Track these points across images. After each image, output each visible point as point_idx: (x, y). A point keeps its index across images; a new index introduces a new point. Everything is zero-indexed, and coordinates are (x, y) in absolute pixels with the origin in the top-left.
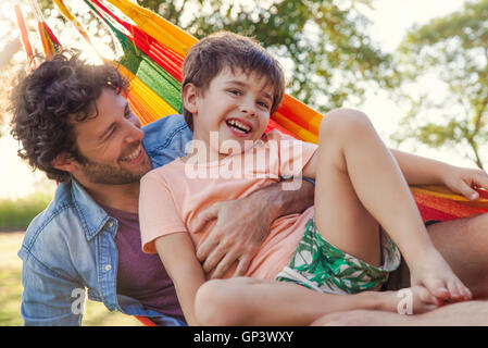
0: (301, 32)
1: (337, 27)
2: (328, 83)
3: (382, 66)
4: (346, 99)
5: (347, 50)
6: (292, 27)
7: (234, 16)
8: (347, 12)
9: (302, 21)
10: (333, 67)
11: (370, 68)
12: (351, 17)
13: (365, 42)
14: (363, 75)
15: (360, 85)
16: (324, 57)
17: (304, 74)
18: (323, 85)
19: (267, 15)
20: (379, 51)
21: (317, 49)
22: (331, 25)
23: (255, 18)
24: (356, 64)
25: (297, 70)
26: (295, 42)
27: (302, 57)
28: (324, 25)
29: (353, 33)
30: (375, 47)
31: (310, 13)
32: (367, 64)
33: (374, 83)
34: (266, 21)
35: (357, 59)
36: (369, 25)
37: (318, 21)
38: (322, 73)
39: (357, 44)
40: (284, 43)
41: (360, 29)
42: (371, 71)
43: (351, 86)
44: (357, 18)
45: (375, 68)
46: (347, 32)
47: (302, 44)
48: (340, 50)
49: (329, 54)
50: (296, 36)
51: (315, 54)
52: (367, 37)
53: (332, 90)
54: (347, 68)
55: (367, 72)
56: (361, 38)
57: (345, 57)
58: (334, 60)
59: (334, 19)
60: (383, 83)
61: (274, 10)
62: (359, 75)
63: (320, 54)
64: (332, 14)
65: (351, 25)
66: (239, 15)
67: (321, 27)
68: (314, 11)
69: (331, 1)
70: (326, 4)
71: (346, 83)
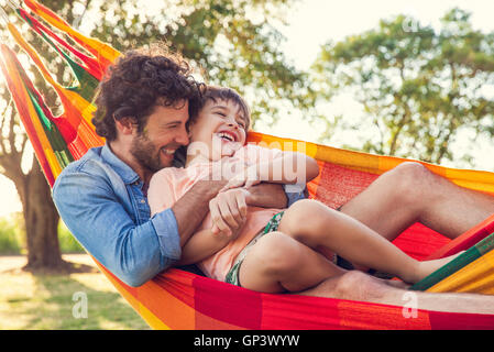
0: (212, 46)
1: (249, 42)
3: (296, 84)
4: (258, 118)
5: (260, 66)
6: (202, 41)
8: (260, 27)
9: (212, 34)
10: (245, 84)
11: (284, 86)
12: (263, 32)
13: (279, 58)
14: (277, 93)
15: (272, 103)
16: (236, 73)
19: (175, 27)
20: (293, 68)
21: (229, 66)
22: (243, 40)
24: (269, 81)
26: (205, 56)
27: (212, 73)
28: (236, 39)
29: (266, 49)
30: (288, 63)
31: (222, 26)
32: (280, 82)
33: (288, 102)
34: (174, 34)
35: (269, 77)
36: (283, 42)
37: (230, 37)
39: (270, 61)
40: (193, 58)
41: (273, 44)
42: (285, 90)
43: (263, 104)
44: (270, 33)
45: (289, 87)
46: (260, 48)
47: (212, 59)
48: (252, 67)
49: (241, 70)
50: (206, 50)
51: (226, 70)
52: (281, 54)
54: (260, 85)
55: (281, 91)
56: (274, 55)
57: (257, 74)
58: (246, 76)
59: (247, 34)
60: (296, 102)
61: (183, 22)
62: (272, 93)
63: (233, 70)
64: (244, 29)
65: (264, 41)
66: (145, 26)
67: (232, 42)
68: (226, 25)
69: (243, 14)
70: (237, 17)
71: (259, 102)
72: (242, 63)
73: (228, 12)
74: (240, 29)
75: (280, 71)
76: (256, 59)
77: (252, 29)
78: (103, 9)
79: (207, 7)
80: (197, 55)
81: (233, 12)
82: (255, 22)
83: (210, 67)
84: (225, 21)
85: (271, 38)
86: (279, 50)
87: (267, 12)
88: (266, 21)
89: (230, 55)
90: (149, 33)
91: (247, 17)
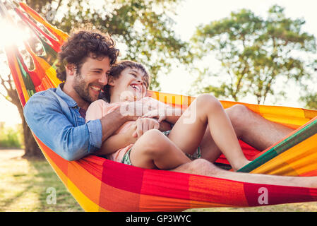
0: (132, 27)
1: (154, 25)
2: (149, 59)
3: (181, 50)
4: (159, 69)
5: (160, 39)
6: (127, 24)
7: (90, 15)
8: (161, 16)
9: (132, 20)
10: (151, 49)
11: (174, 51)
12: (162, 19)
13: (172, 34)
14: (170, 55)
15: (168, 61)
16: (146, 43)
17: (134, 53)
18: (146, 61)
19: (111, 16)
20: (180, 40)
21: (142, 39)
22: (151, 24)
23: (103, 17)
24: (166, 48)
25: (130, 51)
26: (128, 33)
27: (132, 43)
28: (146, 23)
29: (164, 29)
30: (177, 37)
31: (138, 15)
32: (172, 49)
33: (177, 60)
34: (110, 20)
35: (166, 45)
36: (174, 25)
37: (143, 22)
38: (145, 53)
39: (166, 35)
40: (121, 34)
41: (168, 26)
42: (175, 52)
43: (162, 61)
44: (166, 20)
45: (177, 51)
46: (161, 28)
47: (133, 35)
48: (156, 39)
49: (150, 41)
50: (129, 30)
51: (141, 41)
52: (173, 32)
53: (151, 63)
54: (160, 50)
55: (173, 53)
56: (169, 32)
57: (158, 43)
58: (152, 45)
59: (153, 20)
60: (182, 60)
61: (115, 13)
62: (167, 55)
63: (144, 41)
64: (152, 17)
65: (163, 24)
66: (93, 15)
67: (144, 25)
68: (141, 15)
69: (150, 8)
70: (147, 10)
71: (159, 59)
72: (150, 37)
73: (142, 7)
74: (149, 17)
75: (172, 42)
76: (158, 35)
77: (156, 17)
78: (69, 5)
79: (130, 4)
80: (124, 33)
81: (145, 7)
82: (158, 13)
83: (131, 39)
84: (140, 12)
85: (167, 22)
86: (172, 29)
87: (165, 7)
88: (164, 13)
89: (143, 32)
90: (96, 20)
91: (153, 10)
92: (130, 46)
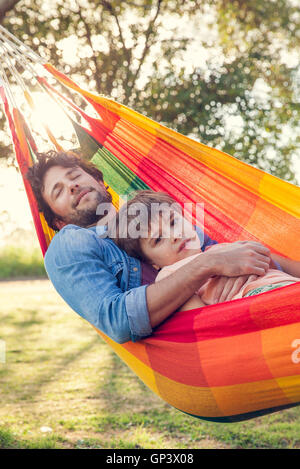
0: (251, 90)
1: (285, 84)
2: (277, 138)
7: (186, 77)
8: (296, 69)
9: (251, 80)
10: (282, 122)
16: (273, 113)
17: (254, 130)
18: (272, 140)
19: (218, 76)
21: (267, 107)
22: (279, 82)
23: (207, 78)
25: (247, 127)
26: (245, 99)
27: (252, 114)
28: (273, 83)
31: (261, 71)
34: (217, 81)
37: (268, 80)
38: (271, 129)
40: (234, 102)
47: (251, 102)
48: (288, 106)
49: (278, 110)
50: (247, 93)
51: (264, 111)
53: (280, 144)
54: (295, 124)
58: (283, 117)
59: (283, 77)
61: (224, 71)
63: (270, 110)
64: (281, 73)
66: (191, 76)
67: (270, 85)
68: (264, 70)
69: (278, 59)
70: (274, 62)
71: (295, 137)
73: (265, 58)
74: (276, 73)
77: (287, 72)
78: (155, 65)
79: (246, 56)
80: (238, 99)
81: (269, 58)
82: (290, 66)
83: (249, 109)
84: (265, 65)
89: (269, 97)
90: (196, 83)
91: (283, 61)
92: (248, 119)
